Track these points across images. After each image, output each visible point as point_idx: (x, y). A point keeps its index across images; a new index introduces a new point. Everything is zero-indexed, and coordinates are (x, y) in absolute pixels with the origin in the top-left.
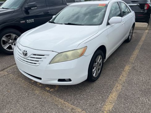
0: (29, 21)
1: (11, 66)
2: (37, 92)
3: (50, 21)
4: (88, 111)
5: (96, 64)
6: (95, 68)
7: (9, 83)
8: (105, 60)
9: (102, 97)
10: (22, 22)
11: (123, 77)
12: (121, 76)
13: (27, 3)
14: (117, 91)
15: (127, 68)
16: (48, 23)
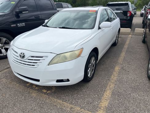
0: (20, 25)
1: (2, 70)
2: (34, 94)
3: (43, 25)
4: (86, 109)
5: (91, 64)
6: (90, 68)
7: (3, 88)
8: (98, 61)
9: (98, 95)
10: (13, 25)
11: (115, 77)
12: (113, 76)
13: (18, 7)
14: (110, 89)
15: (117, 68)
16: (41, 27)
